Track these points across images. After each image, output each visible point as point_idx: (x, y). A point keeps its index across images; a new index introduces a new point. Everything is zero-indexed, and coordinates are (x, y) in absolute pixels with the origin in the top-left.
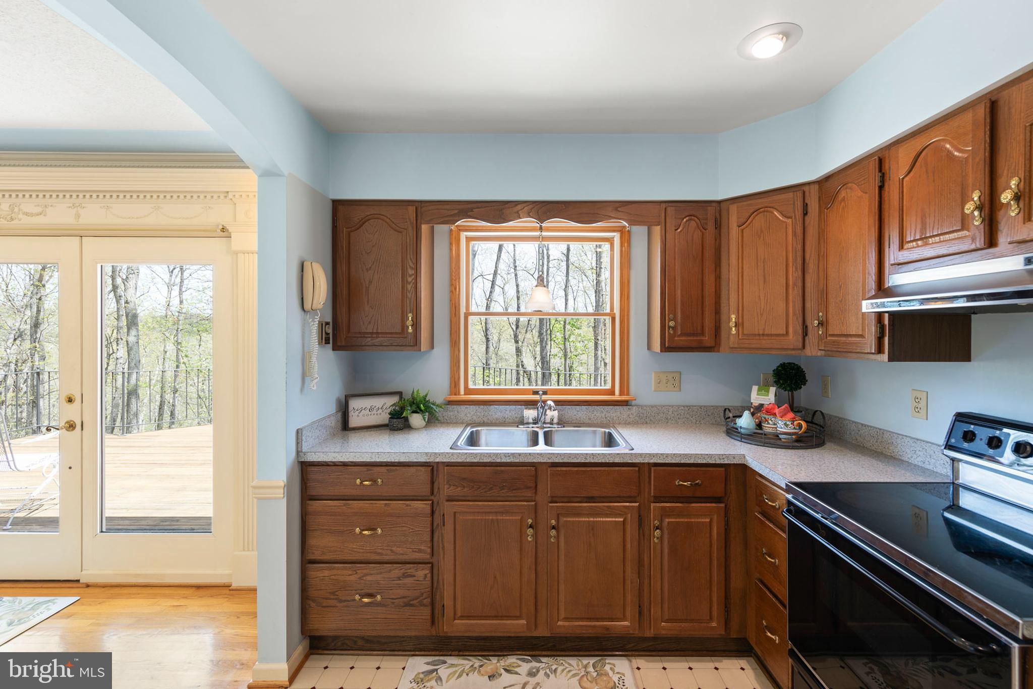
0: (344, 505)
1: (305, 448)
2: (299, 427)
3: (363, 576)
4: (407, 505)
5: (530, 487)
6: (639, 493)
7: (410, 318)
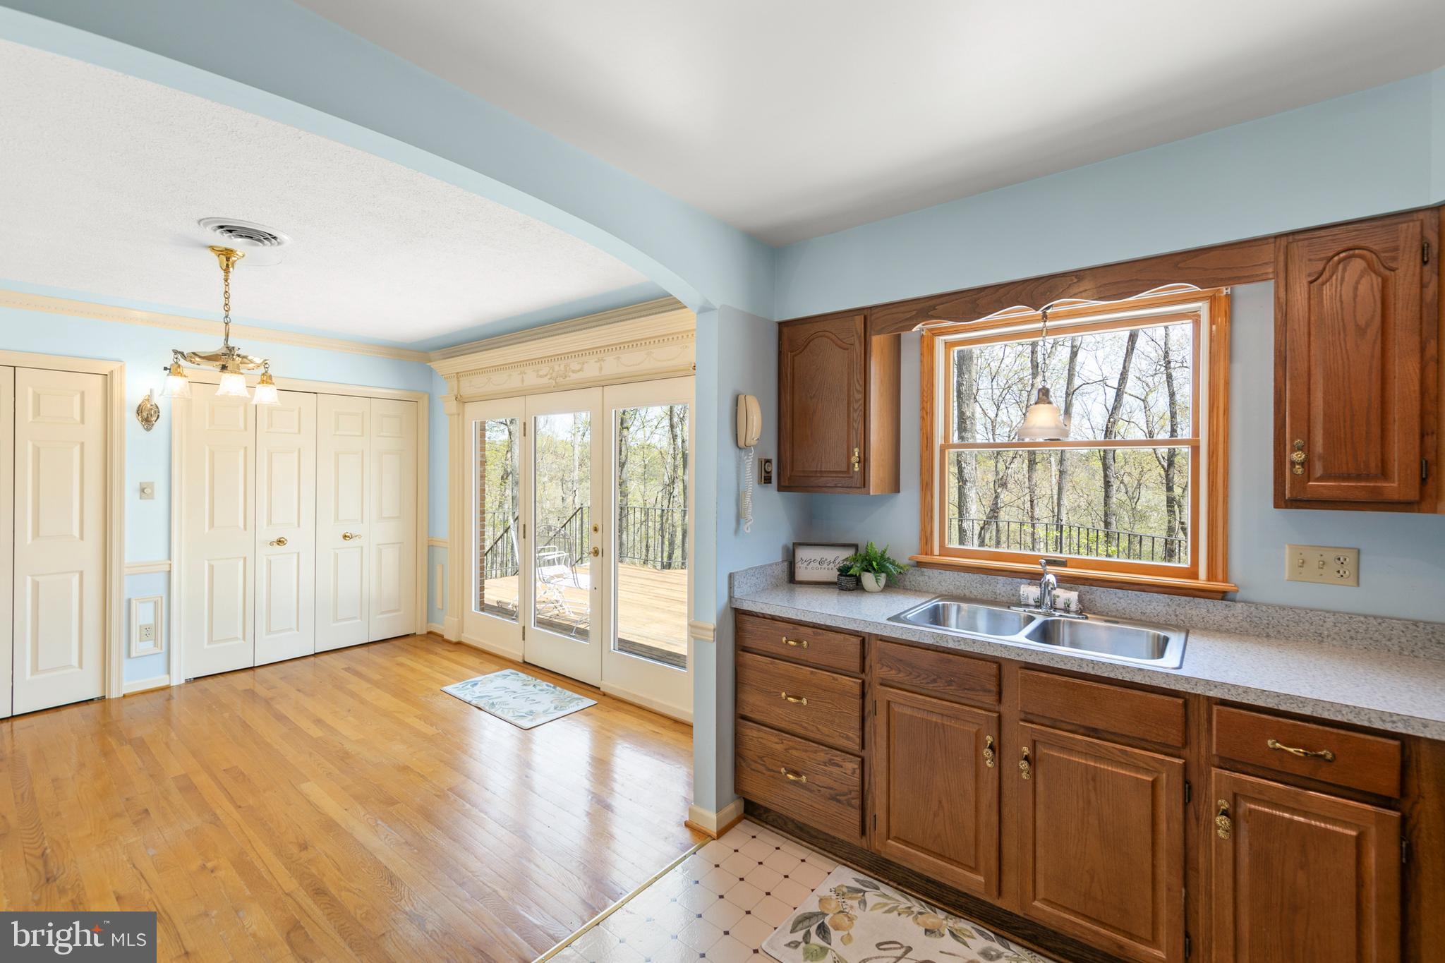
0: (771, 664)
1: (737, 594)
2: (733, 572)
3: (789, 749)
4: (834, 679)
5: (990, 691)
6: (1186, 743)
7: (857, 453)
